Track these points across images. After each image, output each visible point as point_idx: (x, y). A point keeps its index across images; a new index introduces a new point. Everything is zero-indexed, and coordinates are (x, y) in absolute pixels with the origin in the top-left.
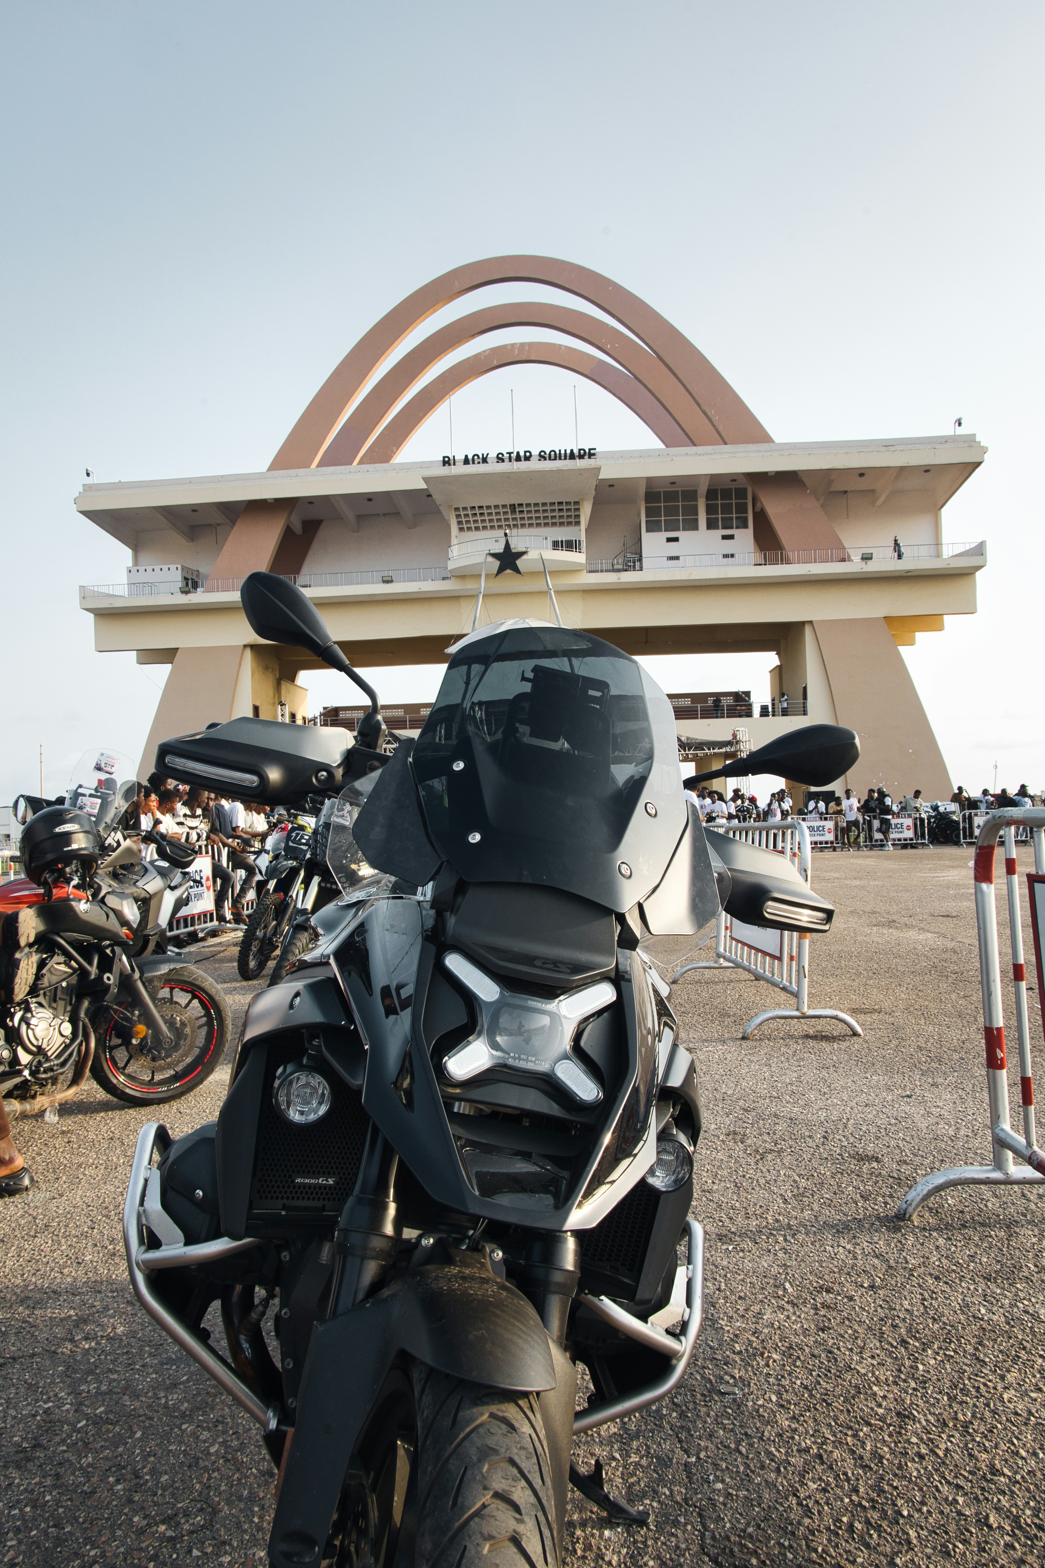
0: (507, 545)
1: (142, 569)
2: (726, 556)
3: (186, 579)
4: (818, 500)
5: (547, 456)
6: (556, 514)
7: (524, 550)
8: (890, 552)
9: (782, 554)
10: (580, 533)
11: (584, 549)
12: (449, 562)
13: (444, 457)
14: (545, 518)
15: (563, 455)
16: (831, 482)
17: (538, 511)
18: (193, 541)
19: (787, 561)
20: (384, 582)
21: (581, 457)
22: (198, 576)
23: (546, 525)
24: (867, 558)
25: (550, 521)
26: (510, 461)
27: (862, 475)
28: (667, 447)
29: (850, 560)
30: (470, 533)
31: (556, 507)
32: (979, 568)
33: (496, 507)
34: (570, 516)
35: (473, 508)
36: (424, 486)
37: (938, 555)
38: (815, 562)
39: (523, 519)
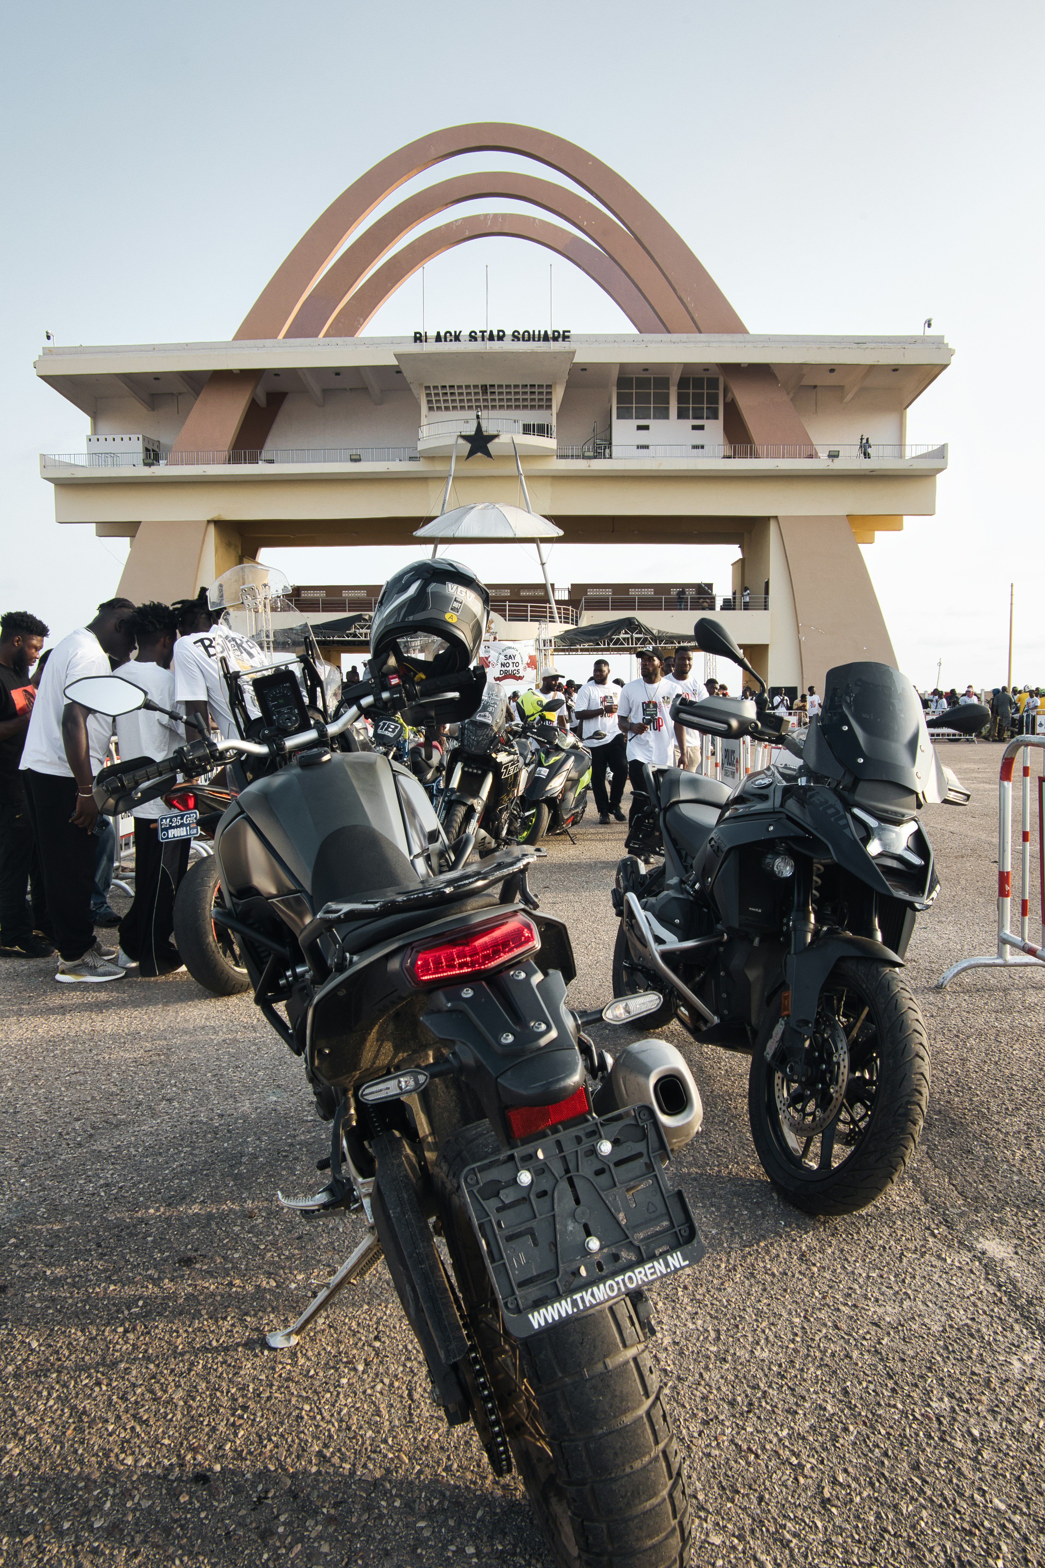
0: (479, 427)
1: (102, 438)
2: (695, 447)
3: (147, 450)
4: (788, 394)
5: (520, 336)
6: (528, 397)
7: (495, 433)
8: (856, 450)
9: (751, 447)
10: (551, 418)
11: (554, 435)
12: (419, 443)
13: (416, 333)
14: (517, 400)
15: (537, 336)
16: (802, 376)
17: (510, 393)
18: (153, 410)
19: (754, 454)
20: (352, 460)
21: (555, 339)
22: (158, 447)
23: (517, 407)
24: (833, 455)
25: (521, 404)
26: (483, 340)
27: (832, 371)
28: (641, 332)
29: (817, 457)
30: (440, 413)
31: (528, 390)
32: (940, 470)
33: (468, 387)
34: (542, 400)
35: (444, 387)
36: (395, 363)
37: (901, 456)
38: (783, 457)
39: (494, 400)
